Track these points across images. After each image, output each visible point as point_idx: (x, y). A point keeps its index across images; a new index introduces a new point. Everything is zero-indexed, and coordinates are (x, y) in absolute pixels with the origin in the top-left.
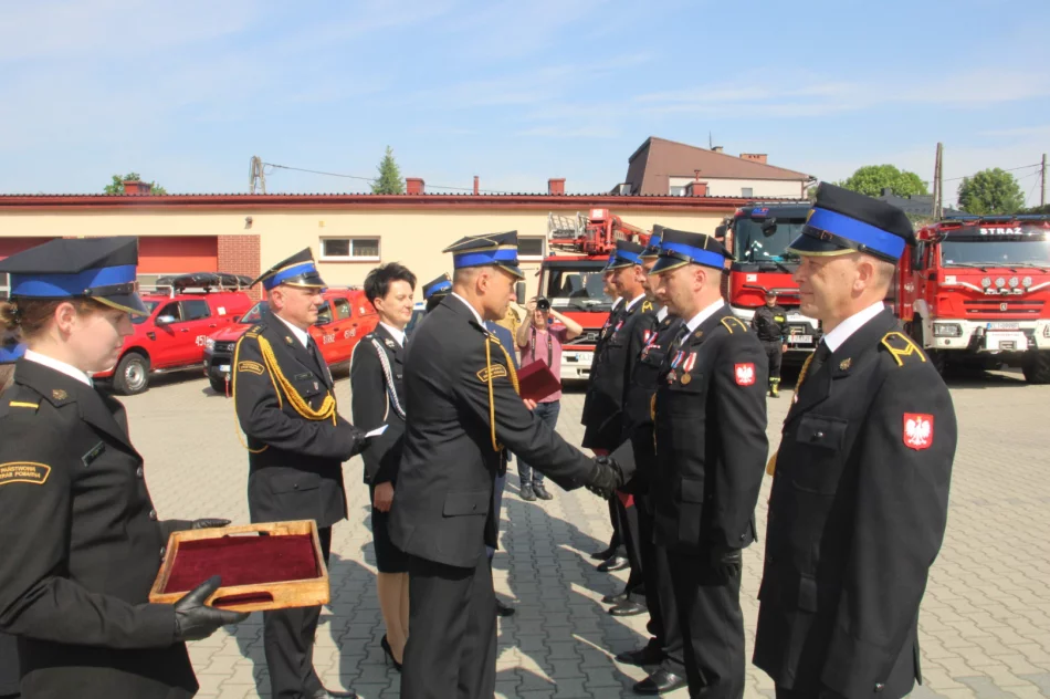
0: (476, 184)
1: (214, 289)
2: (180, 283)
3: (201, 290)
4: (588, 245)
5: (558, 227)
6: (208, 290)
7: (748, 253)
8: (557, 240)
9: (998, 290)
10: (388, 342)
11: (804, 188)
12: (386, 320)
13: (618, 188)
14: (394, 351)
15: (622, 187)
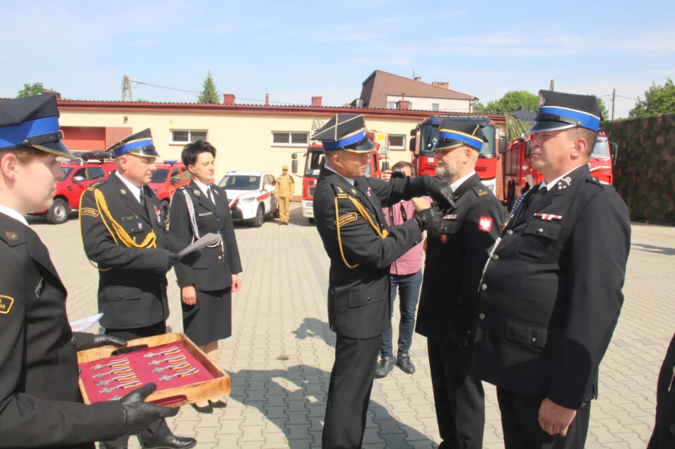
0: (267, 98)
1: (106, 160)
2: (86, 157)
3: (98, 161)
6: (102, 161)
7: (429, 145)
10: (196, 192)
11: (470, 105)
12: (197, 179)
13: (355, 101)
14: (199, 198)
15: (358, 101)
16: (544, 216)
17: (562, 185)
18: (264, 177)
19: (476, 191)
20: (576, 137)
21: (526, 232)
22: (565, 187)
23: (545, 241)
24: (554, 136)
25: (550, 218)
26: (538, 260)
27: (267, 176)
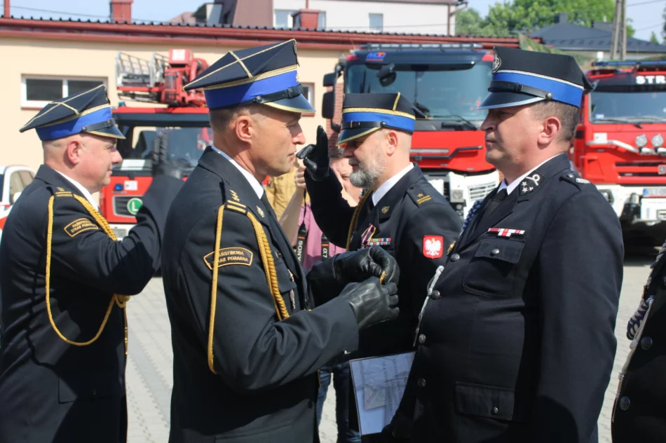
4: (167, 95)
5: (128, 70)
8: (128, 88)
9: (656, 149)
11: (450, 15)
13: (203, 9)
15: (209, 9)
16: (501, 232)
17: (527, 187)
18: (13, 175)
19: (413, 196)
20: (544, 116)
21: (476, 255)
22: (531, 189)
23: (501, 267)
24: (513, 115)
25: (508, 235)
26: (496, 295)
27: (19, 173)
